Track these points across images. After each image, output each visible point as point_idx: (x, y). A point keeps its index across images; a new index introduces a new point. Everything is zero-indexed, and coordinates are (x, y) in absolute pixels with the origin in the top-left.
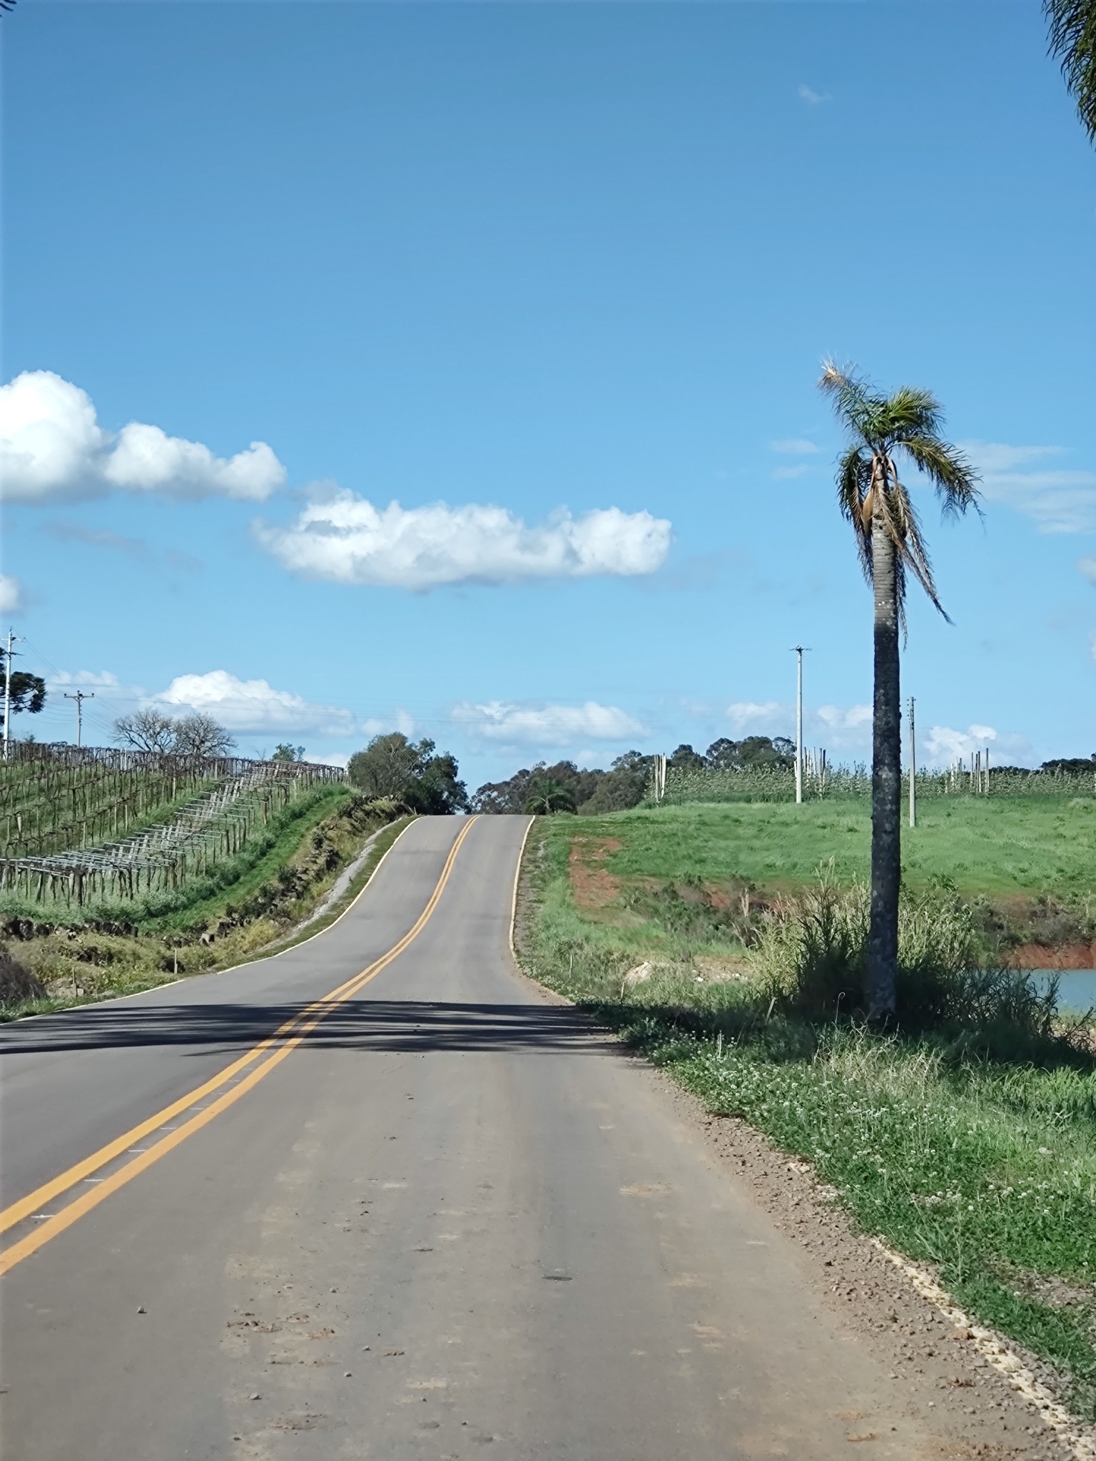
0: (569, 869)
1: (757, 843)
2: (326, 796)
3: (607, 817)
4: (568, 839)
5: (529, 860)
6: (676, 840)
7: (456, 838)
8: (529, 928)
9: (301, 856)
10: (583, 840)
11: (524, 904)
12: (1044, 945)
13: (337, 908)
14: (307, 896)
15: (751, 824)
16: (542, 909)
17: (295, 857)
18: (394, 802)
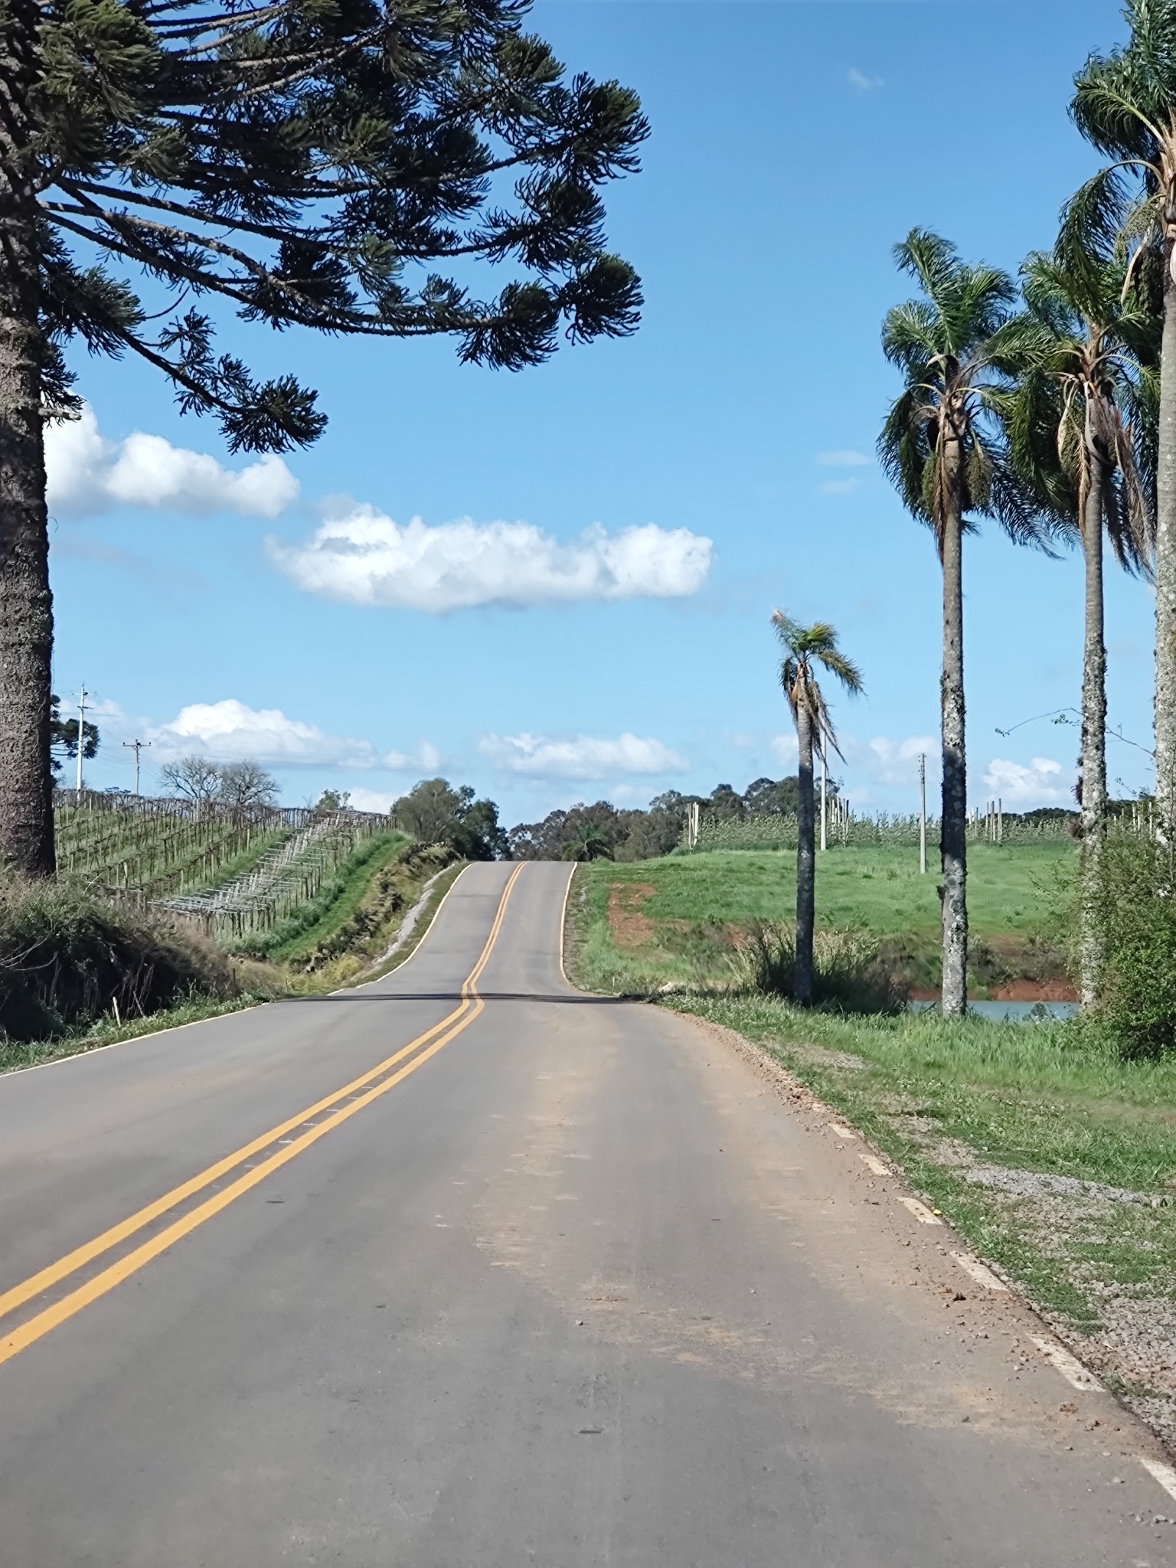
0: (608, 913)
1: (777, 889)
2: (384, 844)
3: (643, 864)
4: (605, 885)
5: (573, 905)
6: (705, 885)
7: (506, 883)
8: (576, 963)
9: (370, 900)
10: (621, 886)
11: (571, 944)
12: (1033, 980)
13: (409, 945)
14: (378, 934)
15: (775, 871)
16: (586, 948)
17: (364, 900)
18: (445, 849)
